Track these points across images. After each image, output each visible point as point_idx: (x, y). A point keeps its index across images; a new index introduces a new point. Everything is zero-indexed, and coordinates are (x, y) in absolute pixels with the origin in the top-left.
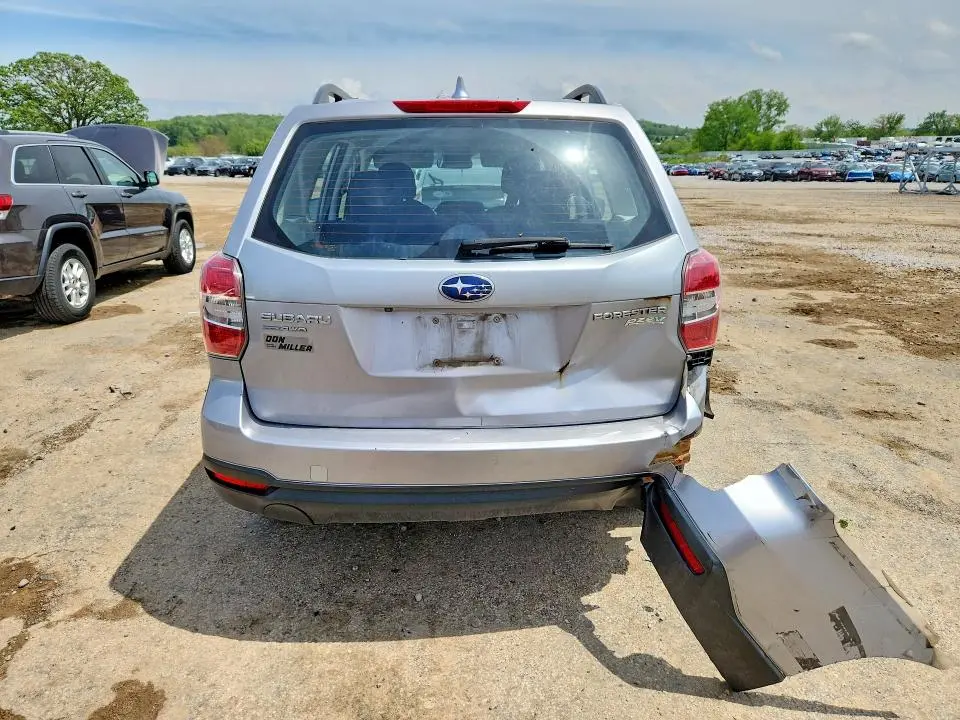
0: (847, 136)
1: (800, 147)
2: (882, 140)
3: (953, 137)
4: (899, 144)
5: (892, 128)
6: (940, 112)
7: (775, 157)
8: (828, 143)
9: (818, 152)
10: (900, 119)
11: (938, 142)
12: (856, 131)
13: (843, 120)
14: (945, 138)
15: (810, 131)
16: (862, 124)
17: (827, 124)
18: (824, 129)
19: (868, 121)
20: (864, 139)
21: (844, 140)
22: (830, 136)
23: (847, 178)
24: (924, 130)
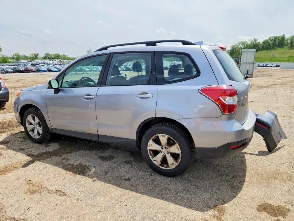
0: (23, 59)
1: (10, 62)
2: (34, 60)
3: (54, 60)
4: (40, 62)
5: (36, 57)
6: (48, 53)
7: (2, 66)
8: (18, 61)
9: (17, 64)
10: (38, 55)
11: (50, 61)
12: (26, 58)
13: (21, 54)
14: (51, 60)
15: (11, 57)
16: (27, 56)
17: (16, 55)
18: (15, 57)
19: (28, 55)
20: (29, 60)
21: (23, 60)
22: (18, 59)
23: (40, 71)
24: (45, 58)
